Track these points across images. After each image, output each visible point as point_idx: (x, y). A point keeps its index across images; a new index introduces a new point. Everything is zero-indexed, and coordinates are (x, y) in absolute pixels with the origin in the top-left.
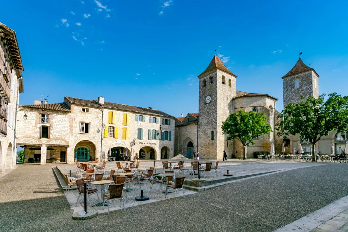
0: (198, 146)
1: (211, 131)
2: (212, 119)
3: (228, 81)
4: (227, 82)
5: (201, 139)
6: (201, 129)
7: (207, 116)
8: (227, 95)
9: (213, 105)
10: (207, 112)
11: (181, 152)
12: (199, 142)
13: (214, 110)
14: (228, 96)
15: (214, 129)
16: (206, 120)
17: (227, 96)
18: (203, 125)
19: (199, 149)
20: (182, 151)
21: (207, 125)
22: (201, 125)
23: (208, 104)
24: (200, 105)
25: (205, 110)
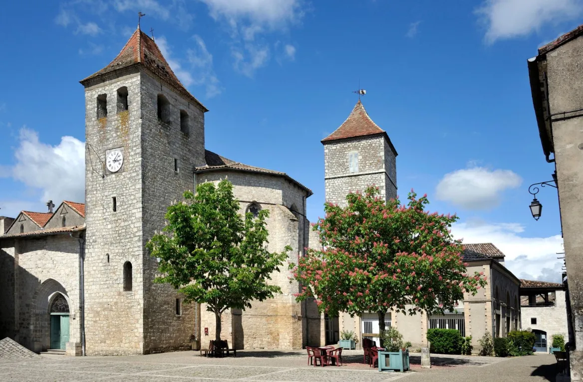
0: (82, 308)
1: (123, 262)
2: (126, 223)
3: (179, 115)
4: (175, 118)
5: (94, 287)
6: (93, 255)
7: (113, 212)
8: (176, 156)
9: (129, 179)
10: (112, 200)
11: (27, 328)
12: (86, 295)
13: (132, 197)
14: (178, 162)
15: (133, 256)
16: (109, 226)
17: (176, 160)
18: (99, 240)
19: (86, 318)
20: (32, 327)
21: (112, 243)
22: (95, 241)
23: (113, 176)
24: (90, 175)
25: (106, 194)
